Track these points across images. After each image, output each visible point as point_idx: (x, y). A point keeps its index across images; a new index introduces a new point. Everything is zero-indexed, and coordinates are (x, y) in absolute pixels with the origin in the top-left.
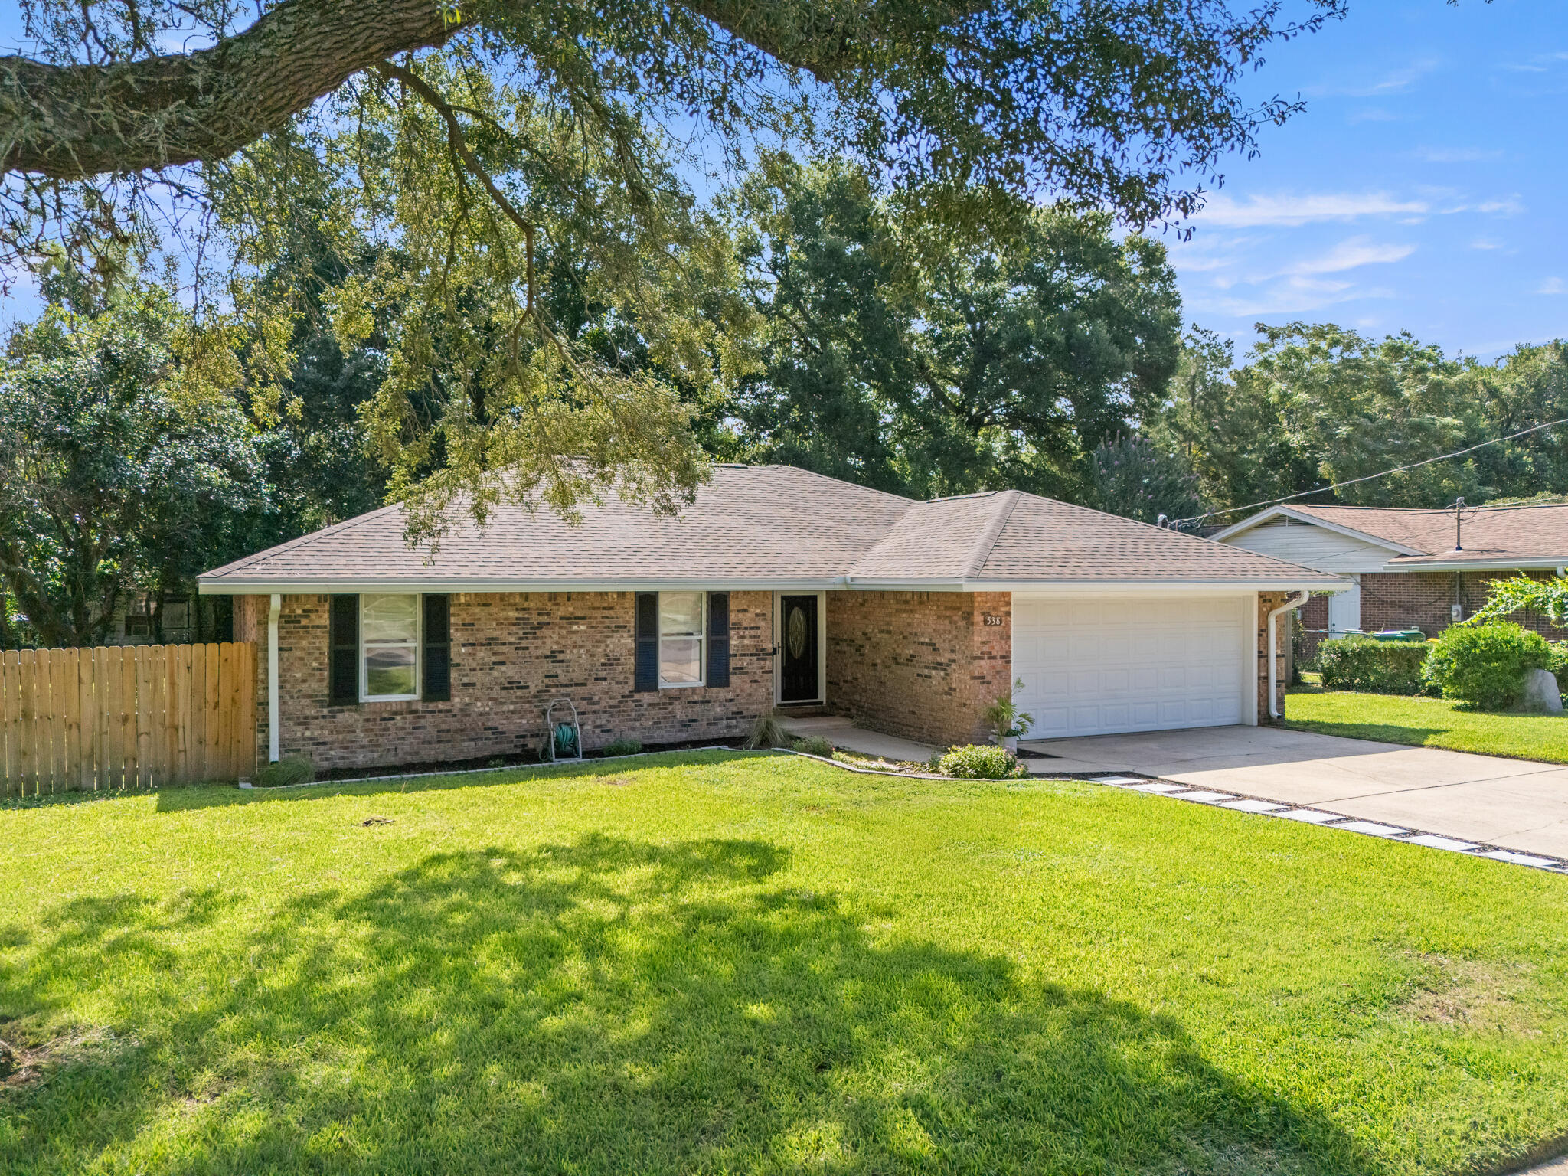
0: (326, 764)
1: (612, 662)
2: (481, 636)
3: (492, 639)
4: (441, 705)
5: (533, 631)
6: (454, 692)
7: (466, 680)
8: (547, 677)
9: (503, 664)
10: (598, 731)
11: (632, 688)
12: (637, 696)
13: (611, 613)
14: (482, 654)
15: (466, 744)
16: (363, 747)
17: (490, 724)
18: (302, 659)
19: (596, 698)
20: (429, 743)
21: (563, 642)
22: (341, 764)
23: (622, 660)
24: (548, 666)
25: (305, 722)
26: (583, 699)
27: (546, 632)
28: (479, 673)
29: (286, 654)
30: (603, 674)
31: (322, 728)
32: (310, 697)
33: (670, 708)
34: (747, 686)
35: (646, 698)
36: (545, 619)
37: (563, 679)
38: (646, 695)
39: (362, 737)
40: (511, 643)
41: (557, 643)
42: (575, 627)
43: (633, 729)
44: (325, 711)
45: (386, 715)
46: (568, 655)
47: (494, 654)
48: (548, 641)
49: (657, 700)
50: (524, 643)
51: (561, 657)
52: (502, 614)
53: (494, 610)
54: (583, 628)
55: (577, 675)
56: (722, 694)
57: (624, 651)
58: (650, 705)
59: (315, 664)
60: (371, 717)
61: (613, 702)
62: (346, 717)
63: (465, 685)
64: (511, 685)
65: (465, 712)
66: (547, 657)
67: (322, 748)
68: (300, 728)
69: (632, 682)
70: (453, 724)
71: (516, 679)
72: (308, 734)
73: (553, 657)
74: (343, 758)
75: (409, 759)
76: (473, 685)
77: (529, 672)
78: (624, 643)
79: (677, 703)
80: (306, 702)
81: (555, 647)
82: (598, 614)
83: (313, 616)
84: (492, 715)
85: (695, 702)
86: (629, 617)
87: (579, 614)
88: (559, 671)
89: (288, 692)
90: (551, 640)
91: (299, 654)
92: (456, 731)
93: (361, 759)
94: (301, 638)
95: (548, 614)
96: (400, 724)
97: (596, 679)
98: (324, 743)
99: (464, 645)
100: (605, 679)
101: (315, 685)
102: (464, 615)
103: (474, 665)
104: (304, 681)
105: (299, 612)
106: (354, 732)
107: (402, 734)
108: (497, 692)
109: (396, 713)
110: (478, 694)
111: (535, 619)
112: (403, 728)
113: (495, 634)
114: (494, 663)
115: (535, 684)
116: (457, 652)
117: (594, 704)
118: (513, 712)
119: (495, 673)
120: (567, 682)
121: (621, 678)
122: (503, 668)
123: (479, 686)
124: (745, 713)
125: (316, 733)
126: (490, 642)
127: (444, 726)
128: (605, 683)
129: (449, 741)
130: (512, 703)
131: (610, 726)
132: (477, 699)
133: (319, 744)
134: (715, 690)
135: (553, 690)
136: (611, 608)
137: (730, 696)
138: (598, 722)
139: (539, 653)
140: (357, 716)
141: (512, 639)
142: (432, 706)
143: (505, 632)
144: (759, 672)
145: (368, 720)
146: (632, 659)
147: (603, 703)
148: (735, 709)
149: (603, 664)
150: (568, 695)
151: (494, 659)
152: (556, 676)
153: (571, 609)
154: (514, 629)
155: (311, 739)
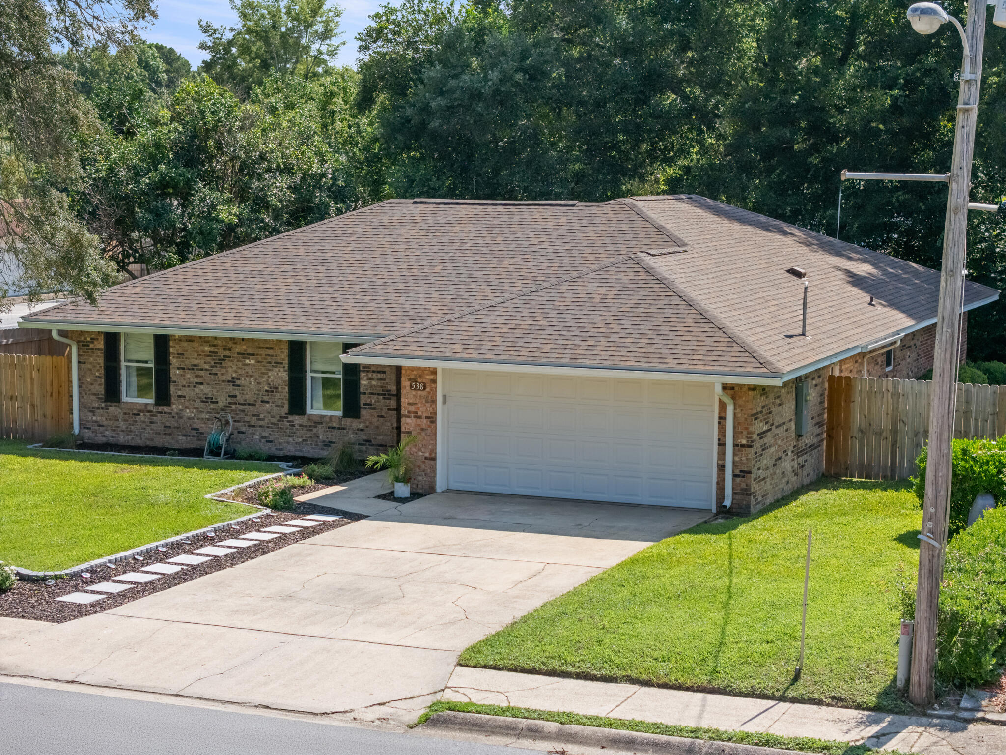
0: (104, 440)
1: (273, 390)
2: (188, 363)
3: (195, 365)
4: (166, 409)
5: (220, 362)
6: (173, 400)
7: (180, 393)
8: (230, 396)
9: (201, 384)
10: (263, 440)
11: (287, 411)
12: (291, 418)
13: (270, 352)
14: (189, 375)
15: (180, 438)
16: (123, 431)
17: (195, 426)
18: (90, 370)
19: (262, 416)
20: (159, 434)
21: (240, 371)
22: (112, 440)
23: (280, 389)
24: (230, 388)
25: (92, 410)
26: (254, 415)
27: (228, 363)
28: (187, 389)
29: (82, 366)
30: (266, 398)
31: (102, 416)
32: (95, 394)
33: (315, 430)
34: (375, 420)
35: (297, 420)
36: (227, 353)
37: (240, 399)
38: (297, 417)
39: (123, 425)
40: (206, 370)
41: (236, 372)
42: (247, 361)
43: (288, 443)
44: (103, 405)
45: (135, 412)
46: (242, 382)
47: (196, 376)
48: (230, 370)
49: (305, 423)
50: (214, 370)
51: (238, 382)
52: (201, 348)
53: (196, 345)
54: (252, 362)
55: (249, 397)
56: (355, 424)
57: (281, 382)
58: (300, 426)
59: (97, 374)
60: (127, 412)
61: (274, 420)
62: (113, 410)
63: (179, 396)
64: (208, 400)
65: (179, 415)
66: (229, 382)
67: (101, 428)
68: (91, 414)
69: (286, 406)
70: (173, 423)
71: (210, 395)
72: (94, 418)
73: (233, 381)
74: (113, 437)
75: (149, 443)
76: (184, 397)
77: (217, 392)
78: (281, 375)
79: (320, 426)
80: (93, 397)
81: (234, 375)
82: (263, 352)
83: (96, 342)
84: (196, 420)
85: (334, 428)
86: (284, 356)
87: (250, 351)
88: (237, 393)
89: (84, 390)
90: (231, 369)
91: (89, 366)
92: (175, 428)
93: (122, 439)
94: (91, 356)
95: (230, 350)
96: (143, 419)
97: (262, 402)
98: (103, 426)
99: (178, 368)
100: (268, 402)
101: (97, 387)
102: (178, 347)
103: (184, 383)
104: (92, 384)
105: (89, 339)
106: (118, 420)
107: (144, 425)
108: (198, 404)
109: (140, 411)
110: (187, 404)
111: (222, 353)
112: (144, 422)
113: (196, 362)
114: (197, 383)
115: (222, 401)
116: (175, 373)
117: (260, 420)
118: (208, 420)
119: (197, 390)
120: (242, 402)
121: (280, 403)
122: (202, 387)
123: (187, 398)
124: (373, 442)
125: (99, 418)
126: (193, 368)
127: (168, 424)
128: (268, 405)
129: (170, 434)
130: (208, 412)
131: (271, 438)
132: (186, 408)
133: (100, 426)
134: (349, 420)
135: (234, 407)
136: (272, 348)
137: (361, 426)
138: (265, 434)
139: (224, 378)
140: (120, 411)
141: (207, 367)
142: (160, 409)
143: (203, 361)
144: (385, 410)
145: (125, 414)
146: (287, 388)
147: (267, 421)
148: (365, 437)
149: (267, 391)
150: (243, 411)
151: (196, 380)
152: (235, 396)
153: (244, 347)
154: (208, 359)
155: (96, 422)
